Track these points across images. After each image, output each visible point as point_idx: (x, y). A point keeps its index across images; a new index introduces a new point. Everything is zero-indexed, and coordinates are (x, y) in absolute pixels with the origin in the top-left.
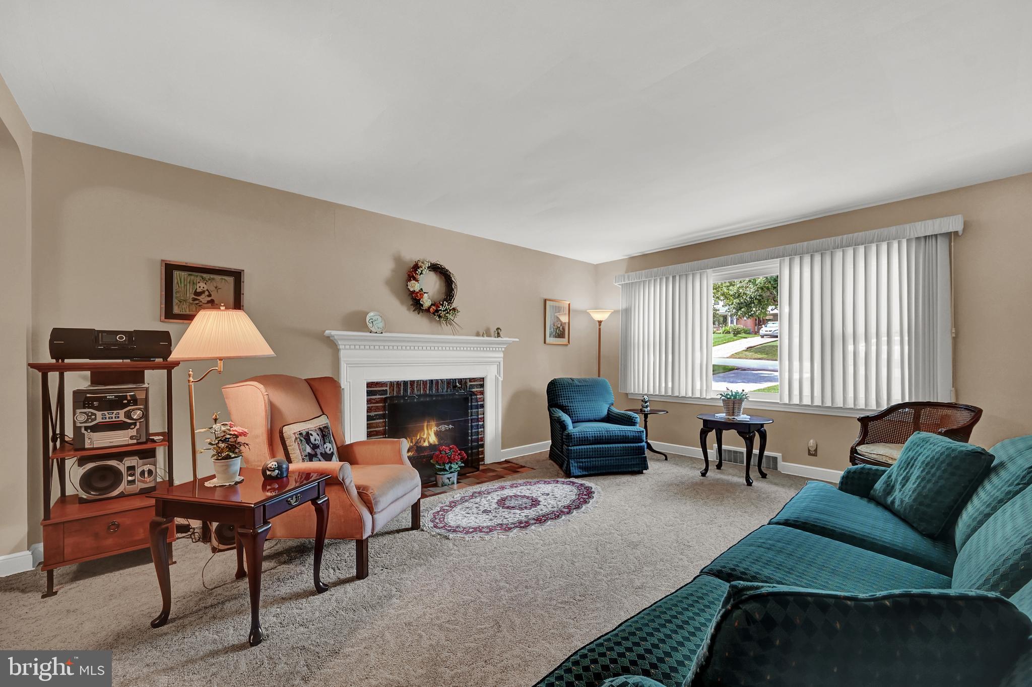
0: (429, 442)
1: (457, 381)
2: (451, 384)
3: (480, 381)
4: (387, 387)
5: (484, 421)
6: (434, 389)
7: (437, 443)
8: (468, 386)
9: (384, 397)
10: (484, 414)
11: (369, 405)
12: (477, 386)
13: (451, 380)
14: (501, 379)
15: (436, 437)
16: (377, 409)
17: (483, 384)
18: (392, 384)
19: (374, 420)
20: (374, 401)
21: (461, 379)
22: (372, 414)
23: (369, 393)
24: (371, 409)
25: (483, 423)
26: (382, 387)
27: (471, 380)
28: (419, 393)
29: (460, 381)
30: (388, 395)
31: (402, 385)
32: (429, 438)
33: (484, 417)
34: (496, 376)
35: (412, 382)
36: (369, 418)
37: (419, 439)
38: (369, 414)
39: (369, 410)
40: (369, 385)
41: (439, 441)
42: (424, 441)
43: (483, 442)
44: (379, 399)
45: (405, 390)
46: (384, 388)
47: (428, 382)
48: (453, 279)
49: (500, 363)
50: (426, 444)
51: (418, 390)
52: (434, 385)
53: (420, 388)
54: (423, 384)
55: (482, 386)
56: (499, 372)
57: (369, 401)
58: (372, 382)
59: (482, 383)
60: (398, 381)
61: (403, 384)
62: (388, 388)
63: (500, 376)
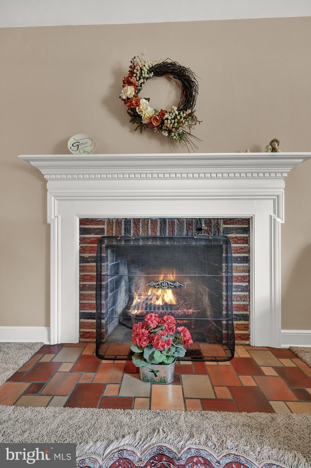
0: (163, 300)
1: (203, 222)
2: (194, 225)
3: (243, 224)
4: (104, 225)
5: (249, 282)
6: (167, 231)
7: (174, 303)
8: (221, 229)
9: (100, 236)
10: (249, 271)
11: (82, 245)
12: (237, 230)
13: (194, 220)
14: (280, 221)
15: (174, 296)
16: (91, 250)
17: (249, 228)
18: (110, 222)
19: (88, 262)
20: (88, 241)
21: (209, 219)
22: (86, 255)
23: (83, 231)
24: (85, 250)
25: (247, 284)
26: (98, 224)
27: (227, 221)
28: (146, 234)
29: (208, 221)
30: (106, 235)
31: (123, 223)
32: (163, 296)
33: (249, 276)
34: (271, 217)
35: (137, 221)
36: (82, 260)
37: (150, 295)
38: (83, 255)
39: (82, 250)
40: (83, 222)
41: (177, 301)
42: (157, 299)
43: (248, 313)
44: (94, 239)
45: (127, 230)
46: (101, 227)
47: (159, 221)
48: (193, 79)
49: (278, 196)
50: (159, 302)
51: (144, 231)
52: (167, 225)
53: (148, 229)
54: (152, 223)
55: (247, 230)
56: (276, 210)
57: (82, 240)
58: (87, 219)
59: (246, 226)
60: (118, 219)
61: (125, 222)
62: (105, 227)
63: (278, 216)
